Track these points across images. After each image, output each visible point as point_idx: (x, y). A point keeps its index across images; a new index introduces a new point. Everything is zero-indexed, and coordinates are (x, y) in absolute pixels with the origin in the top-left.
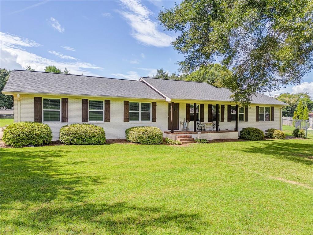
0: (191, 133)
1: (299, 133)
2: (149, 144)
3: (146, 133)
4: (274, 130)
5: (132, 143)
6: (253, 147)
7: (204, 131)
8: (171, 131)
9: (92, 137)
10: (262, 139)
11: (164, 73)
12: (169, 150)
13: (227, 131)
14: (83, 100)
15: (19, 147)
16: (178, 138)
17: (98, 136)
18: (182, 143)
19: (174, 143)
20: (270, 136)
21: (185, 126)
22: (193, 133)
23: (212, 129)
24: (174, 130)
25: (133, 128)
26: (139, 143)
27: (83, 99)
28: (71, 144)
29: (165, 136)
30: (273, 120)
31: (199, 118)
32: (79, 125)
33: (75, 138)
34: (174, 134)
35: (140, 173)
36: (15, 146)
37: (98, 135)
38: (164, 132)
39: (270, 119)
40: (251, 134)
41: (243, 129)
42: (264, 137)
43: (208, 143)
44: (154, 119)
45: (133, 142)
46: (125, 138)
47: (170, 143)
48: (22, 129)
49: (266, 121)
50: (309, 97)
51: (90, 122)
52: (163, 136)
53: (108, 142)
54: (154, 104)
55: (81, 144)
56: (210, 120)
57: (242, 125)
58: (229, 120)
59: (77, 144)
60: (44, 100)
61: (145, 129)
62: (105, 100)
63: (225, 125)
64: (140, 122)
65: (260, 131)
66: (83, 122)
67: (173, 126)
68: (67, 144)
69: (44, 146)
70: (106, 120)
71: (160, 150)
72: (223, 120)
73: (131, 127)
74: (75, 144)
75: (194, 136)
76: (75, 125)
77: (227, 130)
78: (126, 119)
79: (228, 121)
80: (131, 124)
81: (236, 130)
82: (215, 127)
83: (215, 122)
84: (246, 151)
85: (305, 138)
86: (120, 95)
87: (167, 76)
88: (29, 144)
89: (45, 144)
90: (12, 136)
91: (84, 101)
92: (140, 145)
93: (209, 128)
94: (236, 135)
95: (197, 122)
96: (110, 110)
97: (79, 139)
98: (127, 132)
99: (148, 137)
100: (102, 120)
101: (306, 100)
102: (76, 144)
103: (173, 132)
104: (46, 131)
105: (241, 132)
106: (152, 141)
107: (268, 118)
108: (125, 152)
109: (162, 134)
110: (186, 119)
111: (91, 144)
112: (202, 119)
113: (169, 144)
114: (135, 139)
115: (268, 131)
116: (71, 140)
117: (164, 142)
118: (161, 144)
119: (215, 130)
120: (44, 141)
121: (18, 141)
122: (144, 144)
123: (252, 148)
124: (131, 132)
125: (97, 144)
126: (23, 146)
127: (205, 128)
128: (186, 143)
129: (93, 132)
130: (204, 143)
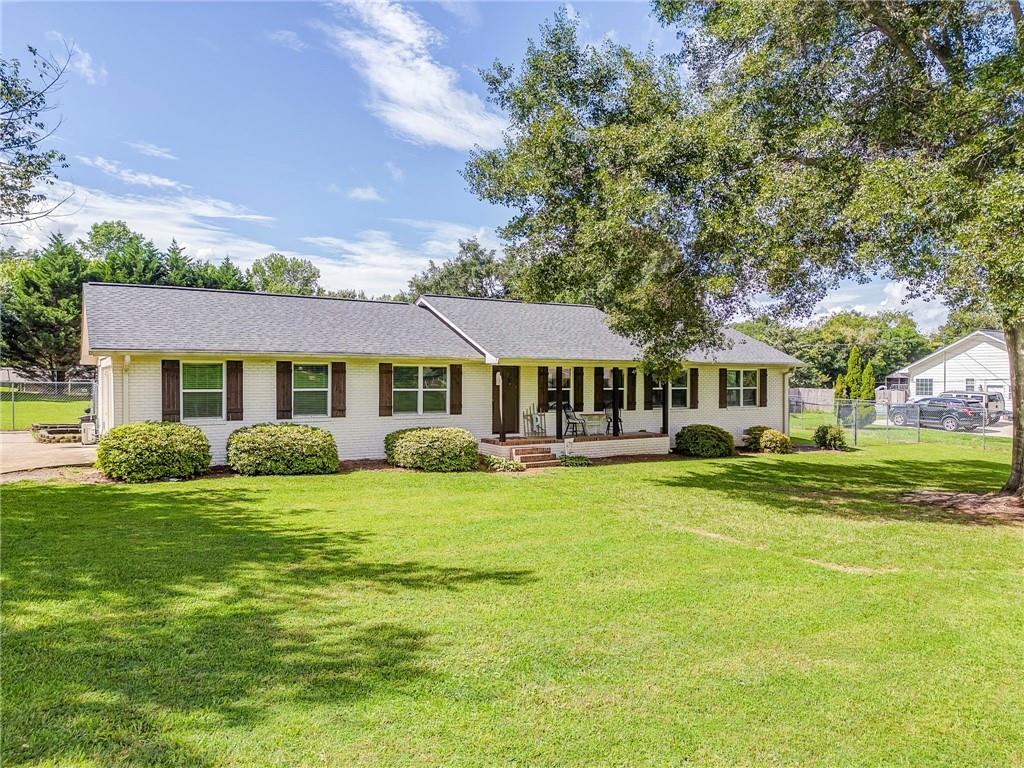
0: (550, 442)
1: (829, 437)
2: (445, 472)
3: (437, 444)
4: (762, 429)
5: (403, 470)
6: (693, 473)
7: (583, 436)
8: (498, 436)
9: (307, 457)
10: (728, 453)
11: (481, 253)
12: (493, 483)
13: (643, 434)
14: (279, 364)
15: (142, 481)
16: (517, 454)
17: (321, 454)
18: (524, 466)
19: (506, 468)
20: (752, 447)
21: (535, 424)
22: (554, 442)
23: (603, 430)
24: (507, 435)
25: (404, 432)
26: (419, 468)
27: (278, 362)
28: (257, 473)
29: (483, 449)
30: (763, 403)
31: (572, 404)
32: (274, 428)
33: (267, 458)
34: (507, 444)
35: (435, 526)
36: (132, 479)
37: (321, 450)
38: (483, 440)
39: (758, 403)
40: (701, 440)
41: (684, 428)
42: (733, 448)
43: (589, 465)
44: (456, 408)
45: (405, 467)
46: (385, 456)
47: (495, 466)
48: (147, 440)
49: (747, 407)
50: (913, 325)
51: (296, 419)
52: (479, 451)
53: (346, 468)
54: (457, 371)
55: (282, 474)
56: (599, 406)
57: (682, 418)
58: (648, 406)
59: (274, 474)
60: (184, 364)
61: (436, 434)
62: (334, 364)
63: (639, 418)
64: (420, 417)
65: (723, 433)
66: (278, 418)
67: (505, 424)
68: (250, 475)
69: (195, 479)
70: (335, 413)
71: (472, 484)
72: (632, 406)
73: (398, 429)
74: (268, 474)
75: (556, 448)
76: (266, 429)
77: (644, 431)
78: (385, 410)
79: (645, 409)
80: (398, 421)
81: (664, 431)
82: (611, 424)
83: (610, 412)
84: (670, 484)
85: (843, 448)
86: (369, 349)
87: (489, 262)
88: (164, 476)
89: (197, 475)
90: (124, 456)
91: (282, 366)
92: (423, 473)
93: (596, 428)
94: (664, 445)
95: (563, 414)
96: (345, 388)
97: (276, 461)
98: (390, 442)
99: (444, 454)
100: (325, 413)
101: (903, 334)
102: (270, 473)
103: (503, 439)
104: (200, 443)
105: (678, 436)
106: (453, 462)
107: (751, 399)
108: (391, 490)
109: (476, 446)
110: (536, 405)
111: (307, 474)
112: (579, 406)
113: (495, 470)
114: (409, 460)
115: (748, 432)
116: (259, 464)
117: (483, 464)
118: (474, 469)
119: (611, 432)
120: (196, 468)
121: (139, 469)
122: (432, 471)
123: (690, 475)
124: (401, 441)
125: (320, 474)
126: (151, 480)
127: (587, 428)
128: (537, 466)
129: (309, 443)
130: (581, 465)
